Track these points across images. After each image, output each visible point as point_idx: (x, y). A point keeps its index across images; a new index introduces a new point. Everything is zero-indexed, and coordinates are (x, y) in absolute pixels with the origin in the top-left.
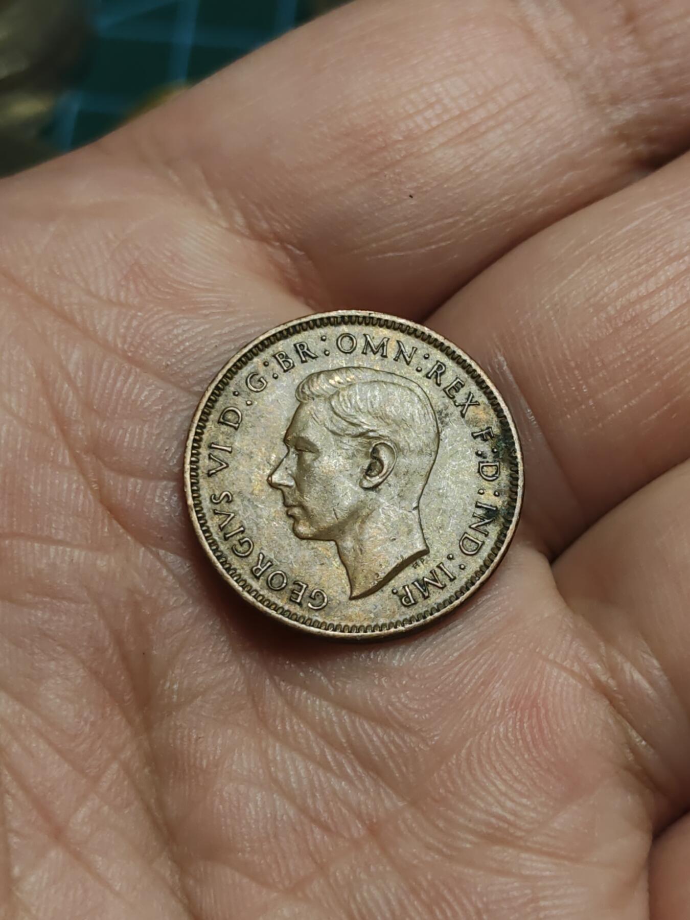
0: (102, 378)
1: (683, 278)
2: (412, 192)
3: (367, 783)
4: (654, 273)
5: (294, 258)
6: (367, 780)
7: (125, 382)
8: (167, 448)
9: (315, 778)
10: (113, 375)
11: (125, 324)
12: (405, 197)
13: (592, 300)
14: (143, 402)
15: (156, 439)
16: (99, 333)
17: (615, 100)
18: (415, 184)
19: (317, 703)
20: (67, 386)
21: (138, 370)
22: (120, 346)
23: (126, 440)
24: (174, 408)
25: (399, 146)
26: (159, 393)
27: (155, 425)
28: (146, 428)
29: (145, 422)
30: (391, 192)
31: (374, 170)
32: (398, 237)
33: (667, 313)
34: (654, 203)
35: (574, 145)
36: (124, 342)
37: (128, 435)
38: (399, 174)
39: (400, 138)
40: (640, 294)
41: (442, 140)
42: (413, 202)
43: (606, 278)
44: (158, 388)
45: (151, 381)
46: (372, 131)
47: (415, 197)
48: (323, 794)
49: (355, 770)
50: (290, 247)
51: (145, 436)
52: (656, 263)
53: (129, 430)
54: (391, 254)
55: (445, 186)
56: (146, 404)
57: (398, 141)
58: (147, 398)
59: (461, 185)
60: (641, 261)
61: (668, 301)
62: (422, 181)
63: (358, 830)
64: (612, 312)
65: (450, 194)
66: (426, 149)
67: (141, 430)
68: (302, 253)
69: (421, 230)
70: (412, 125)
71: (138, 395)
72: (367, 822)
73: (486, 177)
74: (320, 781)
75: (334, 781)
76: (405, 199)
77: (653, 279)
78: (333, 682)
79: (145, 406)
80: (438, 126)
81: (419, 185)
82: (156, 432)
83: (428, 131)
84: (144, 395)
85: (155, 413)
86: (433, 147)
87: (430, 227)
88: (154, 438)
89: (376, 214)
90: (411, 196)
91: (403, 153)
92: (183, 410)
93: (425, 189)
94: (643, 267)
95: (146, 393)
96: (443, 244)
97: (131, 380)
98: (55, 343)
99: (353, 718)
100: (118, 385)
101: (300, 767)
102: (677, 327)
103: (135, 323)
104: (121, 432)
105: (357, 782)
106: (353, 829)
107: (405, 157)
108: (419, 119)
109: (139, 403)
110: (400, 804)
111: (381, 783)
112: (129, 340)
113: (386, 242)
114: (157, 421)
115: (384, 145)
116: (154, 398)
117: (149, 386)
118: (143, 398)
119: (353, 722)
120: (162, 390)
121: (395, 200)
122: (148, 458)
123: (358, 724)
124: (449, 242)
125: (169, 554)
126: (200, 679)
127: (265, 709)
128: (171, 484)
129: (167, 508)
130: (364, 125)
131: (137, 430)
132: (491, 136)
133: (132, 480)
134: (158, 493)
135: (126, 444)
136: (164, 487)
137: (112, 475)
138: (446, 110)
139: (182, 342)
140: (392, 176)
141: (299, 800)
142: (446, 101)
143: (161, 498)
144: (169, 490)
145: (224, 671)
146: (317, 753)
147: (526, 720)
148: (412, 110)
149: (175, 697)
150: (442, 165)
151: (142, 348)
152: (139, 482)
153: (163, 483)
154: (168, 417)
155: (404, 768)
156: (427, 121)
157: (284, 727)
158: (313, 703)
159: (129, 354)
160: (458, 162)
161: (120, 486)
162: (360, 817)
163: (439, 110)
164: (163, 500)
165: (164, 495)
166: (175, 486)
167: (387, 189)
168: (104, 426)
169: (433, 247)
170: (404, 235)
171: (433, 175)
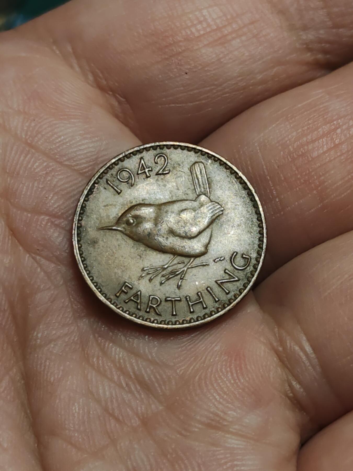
0: (13, 155)
1: (333, 133)
2: (187, 71)
3: (143, 396)
4: (317, 129)
5: (119, 102)
6: (142, 393)
7: (25, 157)
8: (47, 196)
9: (114, 392)
11: (27, 124)
12: (183, 74)
13: (281, 143)
14: (35, 169)
16: (13, 129)
17: (305, 28)
18: (189, 67)
19: (118, 349)
21: (34, 151)
22: (24, 136)
23: (24, 190)
24: (53, 174)
25: (181, 44)
28: (36, 184)
29: (36, 180)
30: (175, 70)
31: (167, 57)
32: (178, 96)
33: (322, 152)
34: (321, 91)
35: (280, 52)
36: (26, 135)
37: (25, 187)
38: (180, 60)
39: (182, 40)
40: (308, 140)
41: (206, 42)
42: (187, 77)
43: (290, 130)
44: (44, 162)
45: (40, 157)
46: (167, 34)
47: (188, 74)
48: (117, 400)
49: (136, 388)
50: (117, 95)
51: (35, 188)
52: (318, 123)
53: (26, 185)
54: (173, 105)
55: (206, 69)
56: (37, 171)
57: (180, 41)
58: (38, 167)
59: (214, 69)
60: (310, 122)
61: (323, 145)
62: (193, 65)
63: (136, 422)
64: (292, 150)
65: (208, 74)
66: (196, 47)
67: (33, 184)
68: (124, 100)
69: (191, 93)
70: (189, 33)
71: (33, 165)
72: (141, 417)
73: (229, 66)
76: (183, 75)
77: (316, 132)
78: (128, 338)
79: (36, 171)
80: (204, 34)
81: (191, 67)
82: (41, 186)
83: (198, 37)
85: (40, 176)
86: (200, 46)
87: (196, 91)
88: (40, 190)
89: (166, 82)
90: (186, 73)
91: (183, 48)
92: (58, 175)
93: (194, 70)
94: (311, 126)
95: (37, 164)
96: (204, 102)
97: (29, 156)
99: (137, 359)
101: (105, 385)
102: (327, 160)
103: (33, 124)
104: (21, 185)
105: (137, 395)
106: (133, 421)
107: (184, 51)
108: (193, 30)
109: (33, 169)
110: (161, 408)
111: (151, 396)
112: (29, 133)
113: (171, 98)
114: (42, 180)
115: (172, 43)
116: (41, 167)
117: (39, 160)
118: (35, 167)
119: (137, 362)
120: (46, 163)
121: (177, 75)
122: (35, 201)
124: (206, 101)
125: (42, 259)
126: (54, 332)
127: (89, 352)
128: (47, 218)
129: (43, 232)
130: (162, 30)
131: (31, 185)
132: (234, 42)
133: (25, 213)
134: (39, 223)
135: (23, 193)
136: (43, 219)
137: (15, 210)
138: (209, 25)
139: (60, 137)
140: (176, 61)
141: (103, 403)
142: (209, 20)
143: (40, 226)
144: (45, 221)
145: (67, 328)
146: (116, 378)
147: (233, 361)
148: (190, 24)
149: (39, 341)
150: (205, 57)
151: (36, 138)
152: (29, 215)
153: (42, 217)
154: (49, 178)
155: (163, 387)
156: (198, 31)
157: (98, 362)
158: (116, 349)
159: (29, 141)
160: (214, 56)
161: (18, 217)
162: (137, 414)
163: (205, 25)
164: (42, 227)
165: (43, 224)
166: (48, 219)
167: (173, 68)
168: (12, 181)
169: (198, 103)
170: (181, 95)
171: (199, 63)
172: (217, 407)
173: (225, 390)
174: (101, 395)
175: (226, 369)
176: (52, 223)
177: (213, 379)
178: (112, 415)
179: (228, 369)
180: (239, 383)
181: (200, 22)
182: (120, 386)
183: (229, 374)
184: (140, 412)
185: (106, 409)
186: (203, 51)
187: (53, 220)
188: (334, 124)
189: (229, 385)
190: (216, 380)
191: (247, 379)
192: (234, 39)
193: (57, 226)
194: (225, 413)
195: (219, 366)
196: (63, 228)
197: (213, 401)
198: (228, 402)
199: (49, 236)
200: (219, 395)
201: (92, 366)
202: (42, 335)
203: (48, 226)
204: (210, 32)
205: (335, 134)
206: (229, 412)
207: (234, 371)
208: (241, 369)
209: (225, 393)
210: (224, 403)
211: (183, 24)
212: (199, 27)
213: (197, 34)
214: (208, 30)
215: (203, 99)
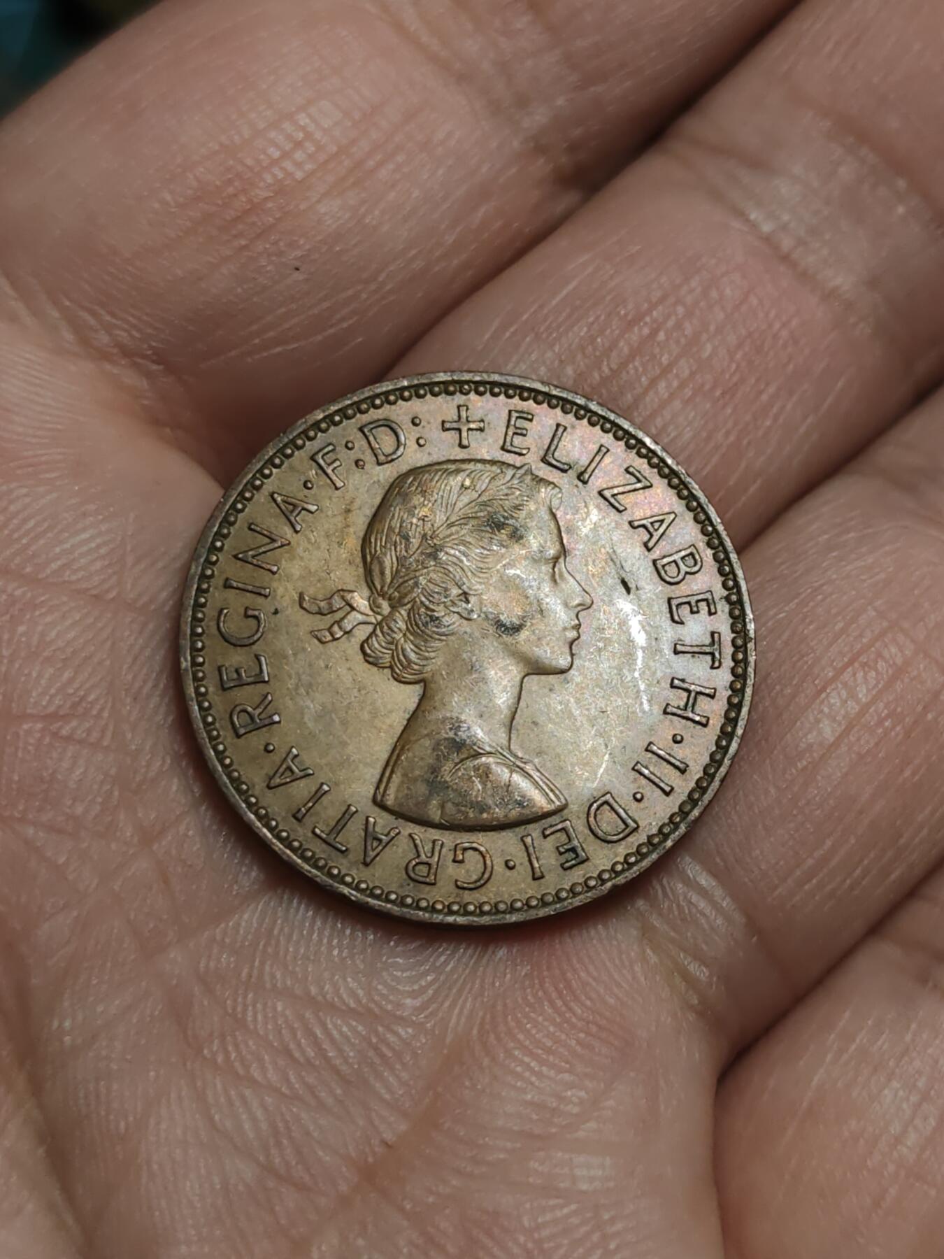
2: (297, 264)
5: (150, 376)
9: (278, 1118)
12: (290, 271)
18: (299, 253)
25: (270, 205)
30: (268, 268)
31: (243, 242)
32: (287, 326)
35: (484, 169)
38: (276, 243)
39: (270, 194)
41: (323, 188)
42: (298, 276)
46: (231, 190)
47: (302, 269)
54: (279, 349)
55: (337, 249)
57: (267, 199)
59: (355, 245)
62: (307, 247)
63: (346, 1180)
65: (344, 258)
66: (303, 205)
68: (161, 367)
69: (316, 311)
70: (280, 175)
72: (360, 1166)
76: (289, 275)
80: (314, 170)
81: (305, 253)
83: (303, 180)
86: (314, 199)
87: (325, 305)
89: (255, 299)
90: (297, 269)
91: (277, 214)
93: (313, 257)
96: (344, 325)
106: (340, 1182)
107: (280, 220)
108: (288, 165)
115: (248, 207)
121: (277, 277)
123: (330, 1026)
124: (350, 322)
125: (42, 834)
126: (100, 1009)
127: (197, 1031)
129: (35, 764)
130: (218, 183)
132: (383, 173)
134: (21, 744)
138: (320, 148)
140: (268, 246)
142: (318, 136)
143: (25, 750)
144: (37, 735)
147: (546, 973)
148: (276, 154)
149: (68, 1038)
150: (329, 222)
156: (299, 165)
160: (348, 215)
162: (348, 1161)
163: (311, 148)
164: (29, 753)
165: (30, 744)
167: (264, 264)
169: (332, 331)
170: (295, 321)
171: (319, 238)
172: (537, 1087)
174: (251, 1135)
175: (535, 995)
177: (513, 1024)
178: (286, 1180)
179: (540, 993)
180: (574, 1020)
181: (298, 145)
182: (292, 1096)
186: (322, 209)
188: (646, 323)
189: (551, 1029)
191: (588, 1003)
192: (380, 164)
194: (561, 1099)
197: (527, 1074)
198: (560, 1071)
199: (50, 772)
202: (73, 1023)
203: (46, 745)
204: (326, 162)
205: (656, 344)
206: (569, 1093)
207: (554, 995)
209: (549, 1051)
210: (552, 1073)
211: (262, 157)
212: (299, 155)
213: (299, 175)
214: (322, 157)
215: (343, 319)
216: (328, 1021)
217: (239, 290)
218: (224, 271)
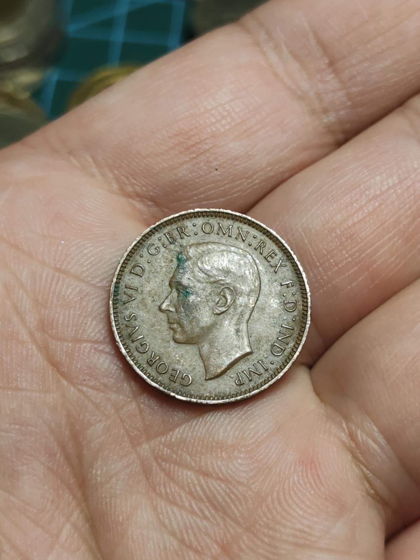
0: (43, 284)
2: (217, 167)
6: (218, 518)
7: (57, 284)
8: (85, 322)
9: (187, 521)
10: (49, 281)
12: (213, 170)
15: (78, 317)
18: (218, 163)
19: (185, 472)
20: (21, 291)
21: (64, 276)
22: (52, 262)
23: (61, 319)
24: (88, 298)
25: (207, 141)
26: (78, 289)
27: (77, 309)
28: (72, 312)
29: (71, 307)
30: (204, 168)
31: (194, 155)
32: (209, 193)
36: (55, 260)
37: (61, 317)
38: (209, 157)
39: (208, 137)
41: (232, 137)
42: (216, 173)
44: (77, 286)
45: (72, 282)
46: (192, 133)
47: (219, 170)
48: (192, 530)
49: (210, 513)
51: (72, 316)
53: (62, 313)
54: (205, 202)
55: (236, 163)
56: (71, 297)
57: (207, 139)
58: (71, 293)
59: (244, 162)
62: (222, 161)
63: (215, 550)
65: (238, 167)
66: (223, 143)
67: (69, 312)
69: (223, 188)
70: (214, 129)
71: (66, 292)
72: (221, 544)
74: (189, 521)
75: (198, 520)
76: (213, 172)
78: (194, 458)
80: (230, 129)
81: (221, 163)
82: (77, 313)
83: (224, 132)
84: (69, 291)
85: (76, 302)
86: (227, 141)
87: (228, 186)
88: (77, 317)
89: (197, 180)
90: (216, 170)
91: (211, 145)
92: (93, 299)
93: (224, 165)
95: (70, 290)
96: (235, 195)
97: (60, 283)
98: (12, 265)
100: (53, 286)
103: (60, 248)
104: (57, 315)
105: (211, 520)
106: (212, 550)
107: (211, 148)
108: (218, 126)
109: (66, 296)
111: (227, 519)
112: (58, 258)
113: (202, 196)
114: (78, 306)
116: (75, 292)
117: (71, 285)
118: (68, 294)
120: (79, 288)
121: (207, 172)
122: (75, 329)
123: (210, 484)
124: (238, 194)
125: (89, 390)
126: (113, 467)
127: (154, 480)
128: (89, 345)
129: (87, 361)
131: (67, 313)
133: (66, 344)
134: (82, 352)
135: (60, 322)
136: (85, 347)
137: (54, 342)
138: (233, 120)
139: (90, 257)
140: (205, 158)
141: (179, 535)
142: (233, 115)
143: (83, 354)
144: (88, 349)
145: (127, 460)
146: (187, 504)
147: (309, 471)
148: (214, 120)
149: (99, 478)
150: (233, 151)
151: (66, 262)
152: (70, 345)
153: (84, 345)
154: (84, 303)
155: (240, 508)
156: (223, 126)
157: (166, 490)
158: (182, 473)
159: (58, 266)
160: (242, 149)
161: (59, 349)
162: (216, 542)
163: (229, 119)
164: (85, 356)
165: (86, 352)
166: (91, 346)
167: (202, 166)
168: (47, 312)
169: (230, 197)
170: (213, 191)
171: (228, 157)
172: (301, 523)
173: (308, 503)
174: (175, 526)
175: (303, 480)
176: (96, 349)
177: (292, 493)
178: (190, 547)
179: (306, 480)
180: (320, 493)
181: (224, 117)
182: (193, 512)
183: (308, 485)
184: (218, 539)
185: (182, 542)
186: (231, 146)
187: (96, 346)
189: (310, 496)
190: (295, 493)
191: (327, 486)
193: (101, 351)
194: (312, 529)
195: (296, 478)
196: (108, 353)
197: (297, 516)
199: (94, 364)
200: (301, 509)
201: (160, 495)
202: (101, 472)
203: (92, 353)
204: (235, 126)
206: (316, 526)
207: (312, 481)
208: (318, 476)
211: (207, 121)
212: (224, 122)
213: (222, 130)
214: (233, 124)
215: (235, 193)
216: (209, 482)
217: (190, 175)
218: (185, 166)
